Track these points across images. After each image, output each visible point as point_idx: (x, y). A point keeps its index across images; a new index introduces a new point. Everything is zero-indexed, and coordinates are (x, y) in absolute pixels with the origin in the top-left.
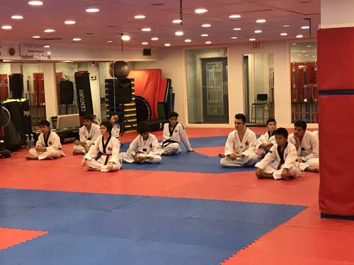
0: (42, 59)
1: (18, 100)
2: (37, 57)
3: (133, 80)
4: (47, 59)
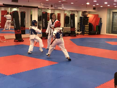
0: (61, 9)
2: (59, 8)
3: (89, 17)
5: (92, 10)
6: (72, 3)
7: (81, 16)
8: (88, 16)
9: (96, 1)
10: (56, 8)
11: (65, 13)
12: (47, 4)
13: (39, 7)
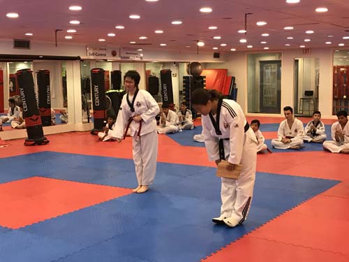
0: (136, 59)
1: (117, 91)
2: (132, 58)
3: (205, 77)
4: (140, 60)
5: (211, 60)
6: (162, 45)
7: (186, 75)
8: (202, 75)
9: (219, 38)
10: (124, 58)
11: (147, 69)
12: (101, 49)
13: (82, 58)
